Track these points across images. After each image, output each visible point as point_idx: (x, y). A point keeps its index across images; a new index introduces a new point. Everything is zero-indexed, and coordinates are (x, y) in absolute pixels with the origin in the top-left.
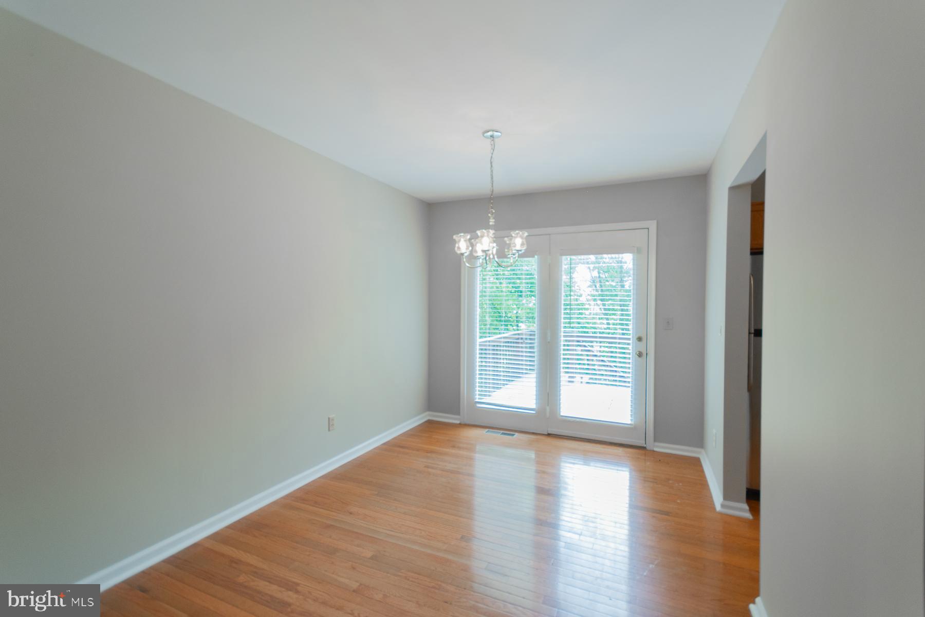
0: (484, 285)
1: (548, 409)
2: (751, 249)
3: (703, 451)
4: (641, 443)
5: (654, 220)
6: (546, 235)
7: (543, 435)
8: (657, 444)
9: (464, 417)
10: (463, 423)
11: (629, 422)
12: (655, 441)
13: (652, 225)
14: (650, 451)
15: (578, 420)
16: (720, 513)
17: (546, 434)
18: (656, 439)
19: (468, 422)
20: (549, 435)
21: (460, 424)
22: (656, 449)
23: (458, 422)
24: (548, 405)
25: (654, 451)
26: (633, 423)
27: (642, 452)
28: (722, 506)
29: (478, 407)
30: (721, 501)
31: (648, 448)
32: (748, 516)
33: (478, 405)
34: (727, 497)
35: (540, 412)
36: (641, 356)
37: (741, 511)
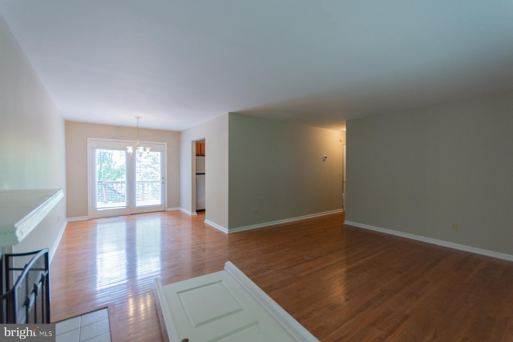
0: (102, 162)
1: (131, 205)
2: (196, 154)
3: (180, 208)
4: (163, 210)
5: (166, 142)
6: (129, 143)
7: (130, 215)
8: (168, 209)
9: (91, 216)
10: (89, 219)
11: (160, 204)
12: (168, 208)
13: (166, 144)
16: (191, 216)
19: (92, 218)
20: (132, 214)
21: (88, 220)
22: (168, 210)
23: (87, 219)
24: (131, 204)
26: (161, 204)
27: (164, 212)
28: (192, 214)
29: (98, 211)
30: (191, 213)
31: (166, 210)
32: (197, 214)
33: (98, 210)
34: (192, 212)
35: (128, 207)
36: (163, 183)
37: (195, 214)
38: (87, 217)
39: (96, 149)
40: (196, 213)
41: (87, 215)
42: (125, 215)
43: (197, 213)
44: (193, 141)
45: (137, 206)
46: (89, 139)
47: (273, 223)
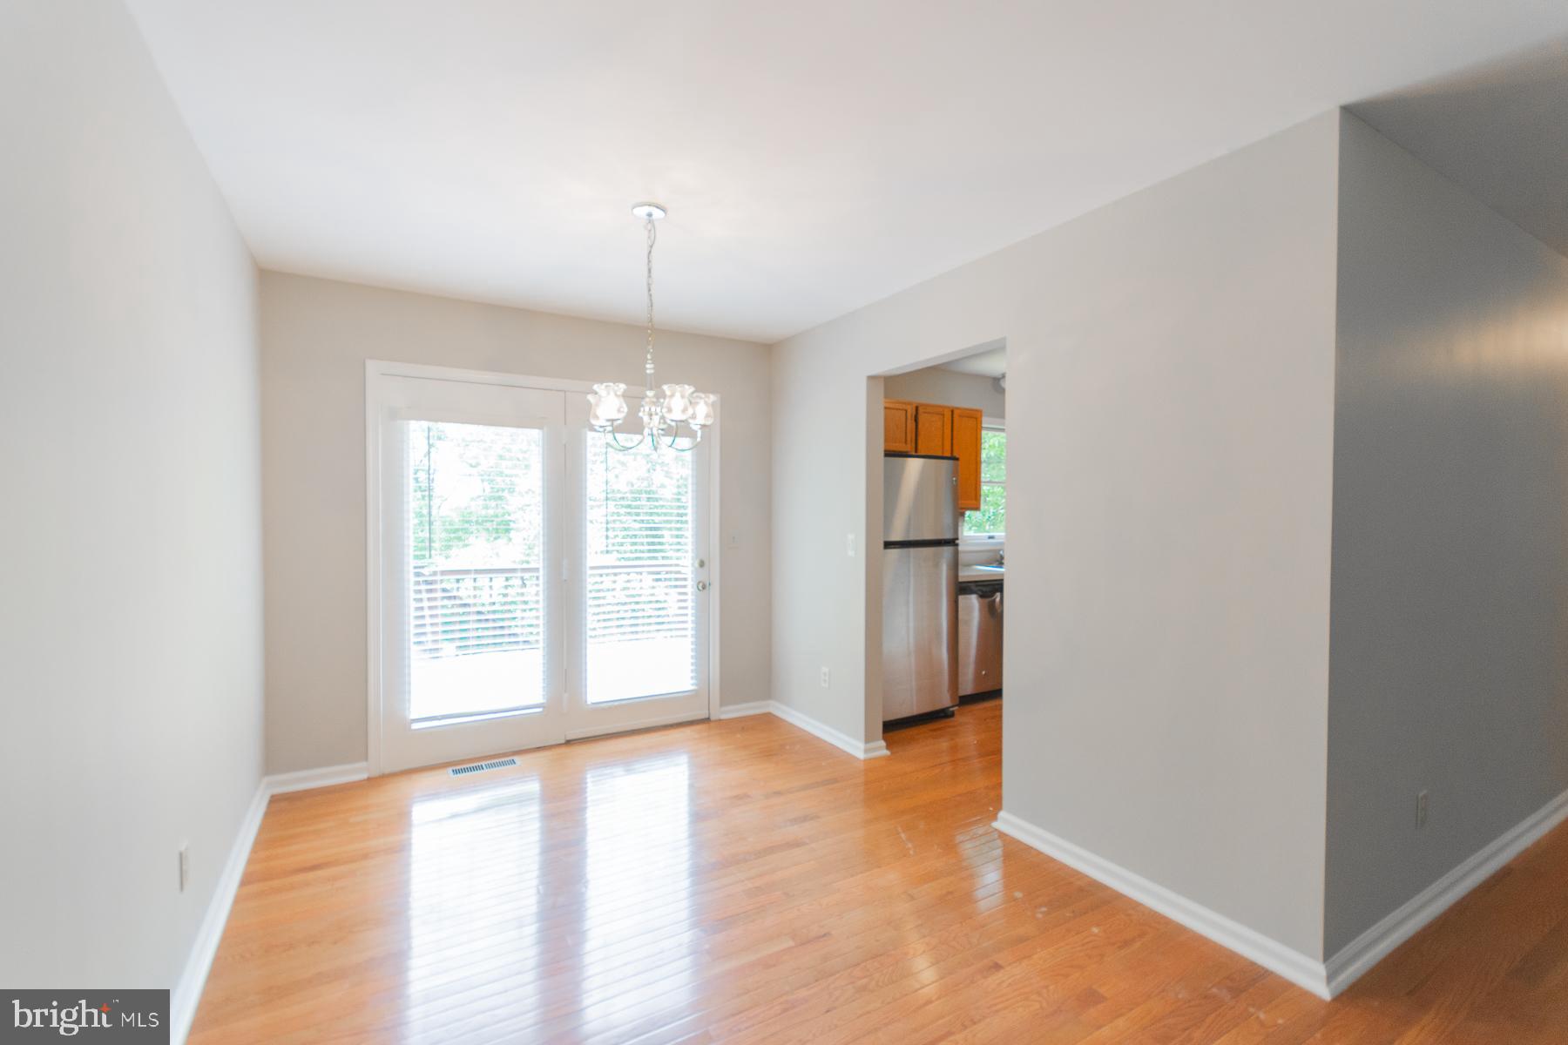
1: (563, 697)
4: (703, 714)
7: (559, 745)
8: (724, 709)
9: (380, 761)
10: (374, 773)
11: (690, 687)
12: (722, 705)
14: (716, 721)
15: (616, 703)
16: (865, 760)
17: (563, 741)
18: (723, 703)
19: (388, 770)
20: (568, 743)
21: (369, 779)
22: (723, 717)
23: (364, 776)
24: (565, 691)
25: (720, 720)
26: (693, 687)
27: (705, 726)
28: (866, 751)
29: (415, 730)
30: (862, 745)
31: (712, 718)
32: (886, 752)
33: (415, 726)
34: (868, 739)
35: (552, 707)
36: (704, 588)
37: (880, 749)
38: (363, 764)
39: (409, 419)
40: (883, 743)
41: (365, 757)
42: (539, 749)
43: (888, 747)
44: (871, 378)
45: (589, 703)
46: (372, 367)
47: (1473, 870)
